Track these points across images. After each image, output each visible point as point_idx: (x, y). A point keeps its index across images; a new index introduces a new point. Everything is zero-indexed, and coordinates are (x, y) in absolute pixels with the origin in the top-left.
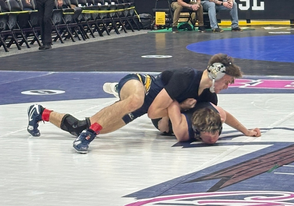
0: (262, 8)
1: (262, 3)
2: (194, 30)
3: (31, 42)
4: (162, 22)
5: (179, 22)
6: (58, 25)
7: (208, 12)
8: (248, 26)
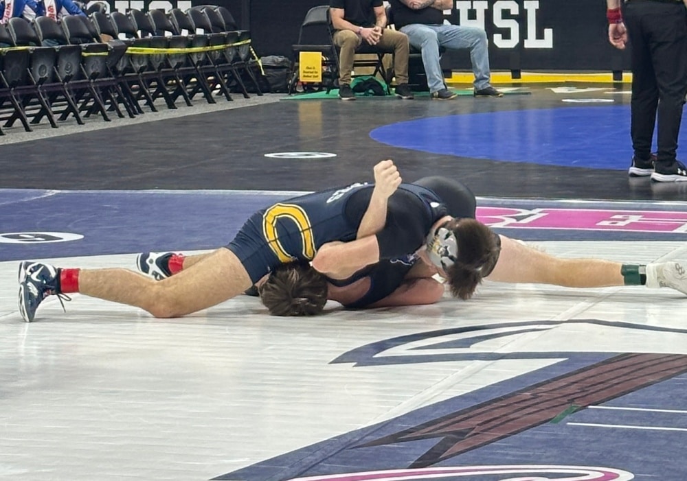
0: (547, 42)
1: (548, 32)
2: (390, 94)
3: (6, 121)
4: (314, 77)
5: (353, 77)
6: (70, 82)
7: (421, 53)
8: (515, 85)
